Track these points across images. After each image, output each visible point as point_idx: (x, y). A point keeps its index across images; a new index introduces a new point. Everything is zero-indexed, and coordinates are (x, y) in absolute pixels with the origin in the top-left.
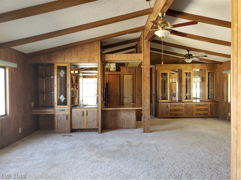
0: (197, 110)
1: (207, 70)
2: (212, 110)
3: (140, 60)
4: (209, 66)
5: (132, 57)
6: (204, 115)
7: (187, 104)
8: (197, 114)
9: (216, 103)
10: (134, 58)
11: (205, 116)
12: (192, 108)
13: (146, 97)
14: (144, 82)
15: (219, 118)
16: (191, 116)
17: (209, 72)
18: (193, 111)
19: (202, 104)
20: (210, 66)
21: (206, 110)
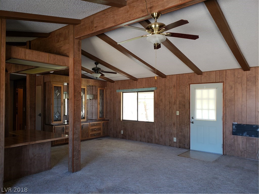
0: (93, 130)
1: (99, 87)
2: (104, 129)
3: (66, 66)
4: (101, 82)
5: (56, 59)
6: (98, 135)
7: (83, 125)
8: (92, 135)
9: (107, 121)
10: (58, 61)
11: (99, 137)
12: (87, 129)
13: (76, 120)
14: (74, 98)
15: (110, 137)
16: (87, 138)
17: (100, 89)
18: (88, 132)
19: (96, 123)
20: (101, 84)
21: (99, 129)
